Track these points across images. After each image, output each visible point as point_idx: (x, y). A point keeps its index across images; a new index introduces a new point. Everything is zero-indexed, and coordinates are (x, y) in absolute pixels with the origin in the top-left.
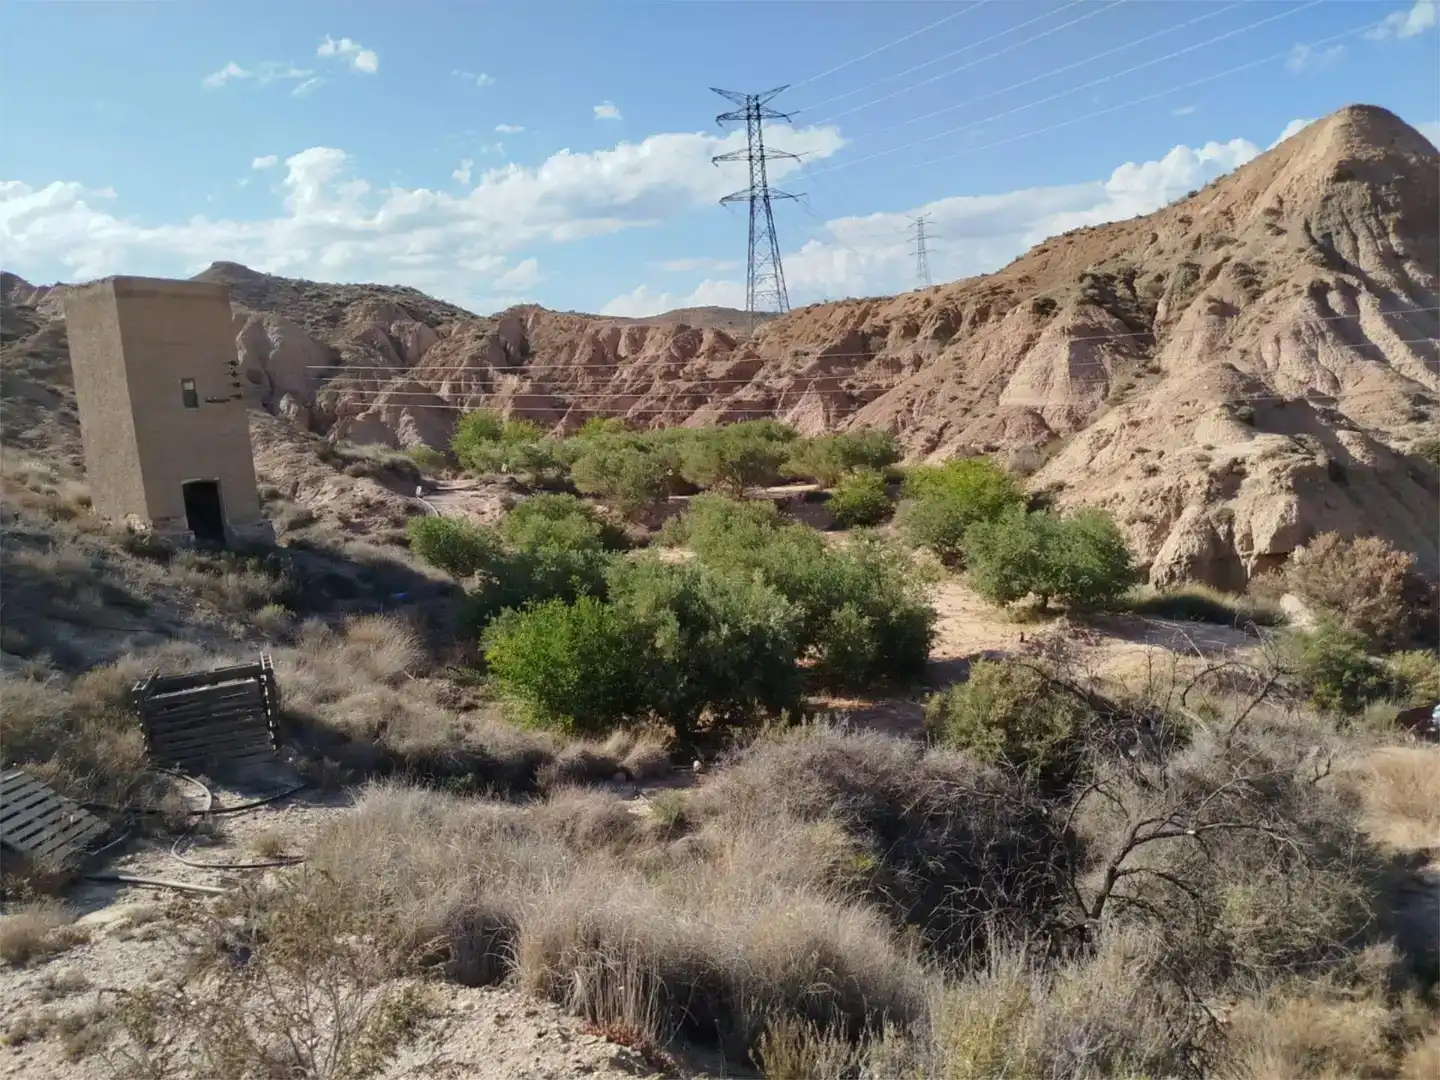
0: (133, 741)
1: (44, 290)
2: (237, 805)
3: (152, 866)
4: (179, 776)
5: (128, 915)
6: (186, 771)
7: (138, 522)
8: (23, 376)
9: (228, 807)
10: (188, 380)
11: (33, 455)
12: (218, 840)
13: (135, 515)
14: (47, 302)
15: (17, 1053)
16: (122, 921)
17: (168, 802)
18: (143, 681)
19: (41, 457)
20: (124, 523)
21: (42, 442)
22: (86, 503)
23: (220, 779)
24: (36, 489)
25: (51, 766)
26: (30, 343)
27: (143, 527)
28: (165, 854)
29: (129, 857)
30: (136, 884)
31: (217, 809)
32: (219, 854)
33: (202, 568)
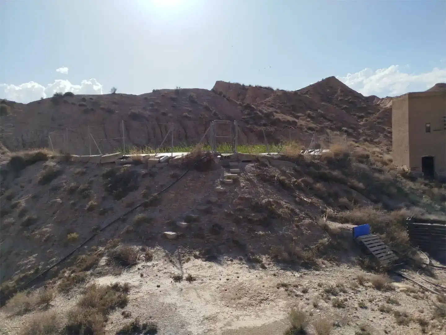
0: (405, 235)
1: (383, 99)
2: (438, 266)
3: (412, 275)
4: (419, 250)
5: (406, 288)
6: (421, 249)
7: (406, 168)
8: (375, 124)
9: (435, 265)
10: (428, 124)
11: (376, 147)
12: (432, 275)
13: (405, 166)
14: (383, 103)
15: (381, 314)
16: (405, 289)
17: (416, 258)
18: (410, 217)
19: (378, 147)
20: (402, 168)
21: (379, 143)
22: (391, 161)
23: (432, 255)
24: (377, 156)
25: (384, 236)
26: (377, 115)
27: (407, 170)
28: (415, 273)
29: (404, 270)
30: (407, 279)
31: (431, 264)
32: (433, 280)
33: (426, 185)
